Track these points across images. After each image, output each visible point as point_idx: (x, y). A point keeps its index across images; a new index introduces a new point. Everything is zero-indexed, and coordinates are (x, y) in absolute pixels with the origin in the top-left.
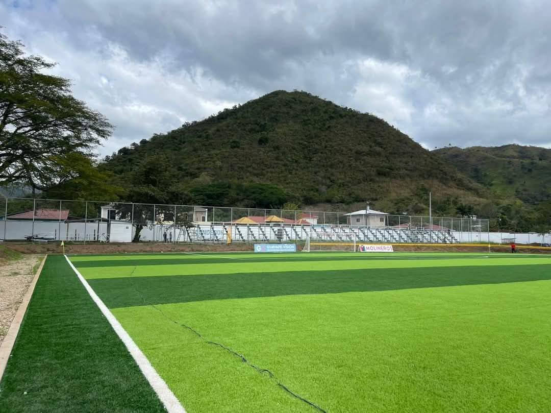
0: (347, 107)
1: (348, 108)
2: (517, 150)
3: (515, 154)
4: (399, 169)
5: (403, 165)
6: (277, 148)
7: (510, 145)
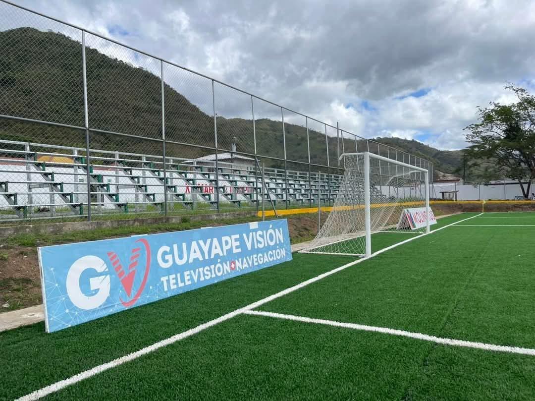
0: (116, 59)
1: (119, 60)
2: (270, 123)
3: (268, 127)
4: (181, 130)
5: (184, 126)
6: (27, 92)
7: (263, 119)
